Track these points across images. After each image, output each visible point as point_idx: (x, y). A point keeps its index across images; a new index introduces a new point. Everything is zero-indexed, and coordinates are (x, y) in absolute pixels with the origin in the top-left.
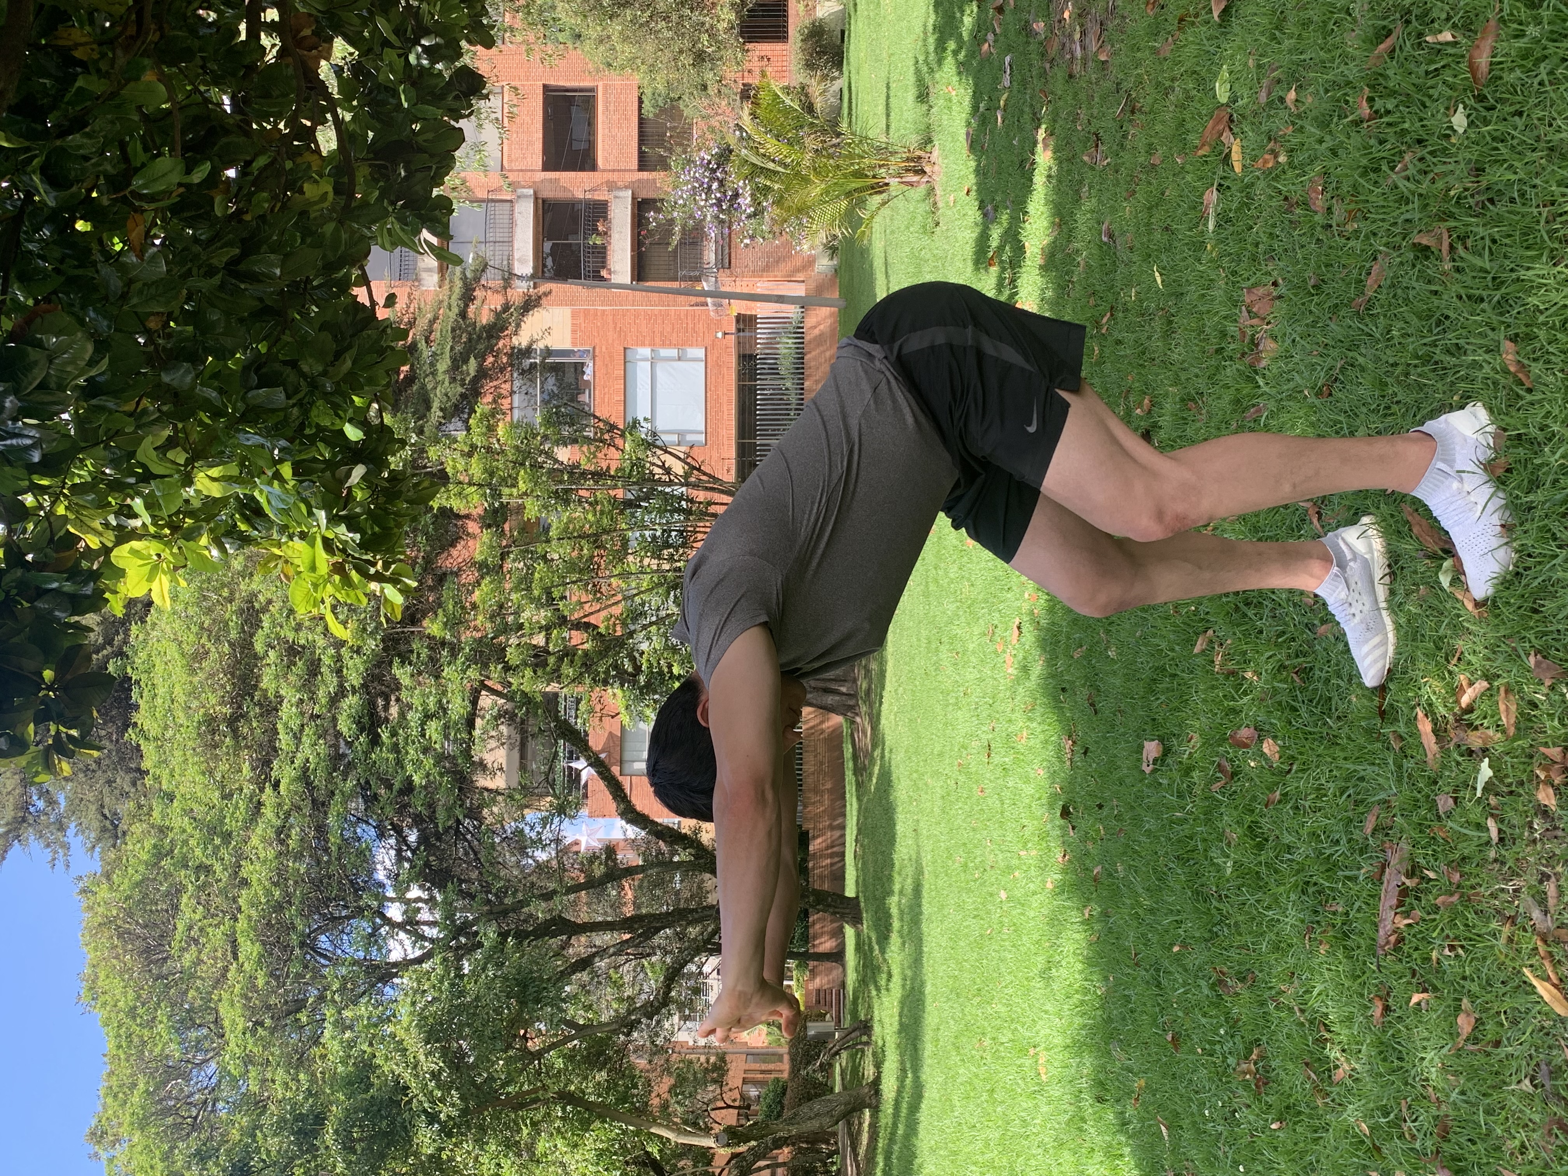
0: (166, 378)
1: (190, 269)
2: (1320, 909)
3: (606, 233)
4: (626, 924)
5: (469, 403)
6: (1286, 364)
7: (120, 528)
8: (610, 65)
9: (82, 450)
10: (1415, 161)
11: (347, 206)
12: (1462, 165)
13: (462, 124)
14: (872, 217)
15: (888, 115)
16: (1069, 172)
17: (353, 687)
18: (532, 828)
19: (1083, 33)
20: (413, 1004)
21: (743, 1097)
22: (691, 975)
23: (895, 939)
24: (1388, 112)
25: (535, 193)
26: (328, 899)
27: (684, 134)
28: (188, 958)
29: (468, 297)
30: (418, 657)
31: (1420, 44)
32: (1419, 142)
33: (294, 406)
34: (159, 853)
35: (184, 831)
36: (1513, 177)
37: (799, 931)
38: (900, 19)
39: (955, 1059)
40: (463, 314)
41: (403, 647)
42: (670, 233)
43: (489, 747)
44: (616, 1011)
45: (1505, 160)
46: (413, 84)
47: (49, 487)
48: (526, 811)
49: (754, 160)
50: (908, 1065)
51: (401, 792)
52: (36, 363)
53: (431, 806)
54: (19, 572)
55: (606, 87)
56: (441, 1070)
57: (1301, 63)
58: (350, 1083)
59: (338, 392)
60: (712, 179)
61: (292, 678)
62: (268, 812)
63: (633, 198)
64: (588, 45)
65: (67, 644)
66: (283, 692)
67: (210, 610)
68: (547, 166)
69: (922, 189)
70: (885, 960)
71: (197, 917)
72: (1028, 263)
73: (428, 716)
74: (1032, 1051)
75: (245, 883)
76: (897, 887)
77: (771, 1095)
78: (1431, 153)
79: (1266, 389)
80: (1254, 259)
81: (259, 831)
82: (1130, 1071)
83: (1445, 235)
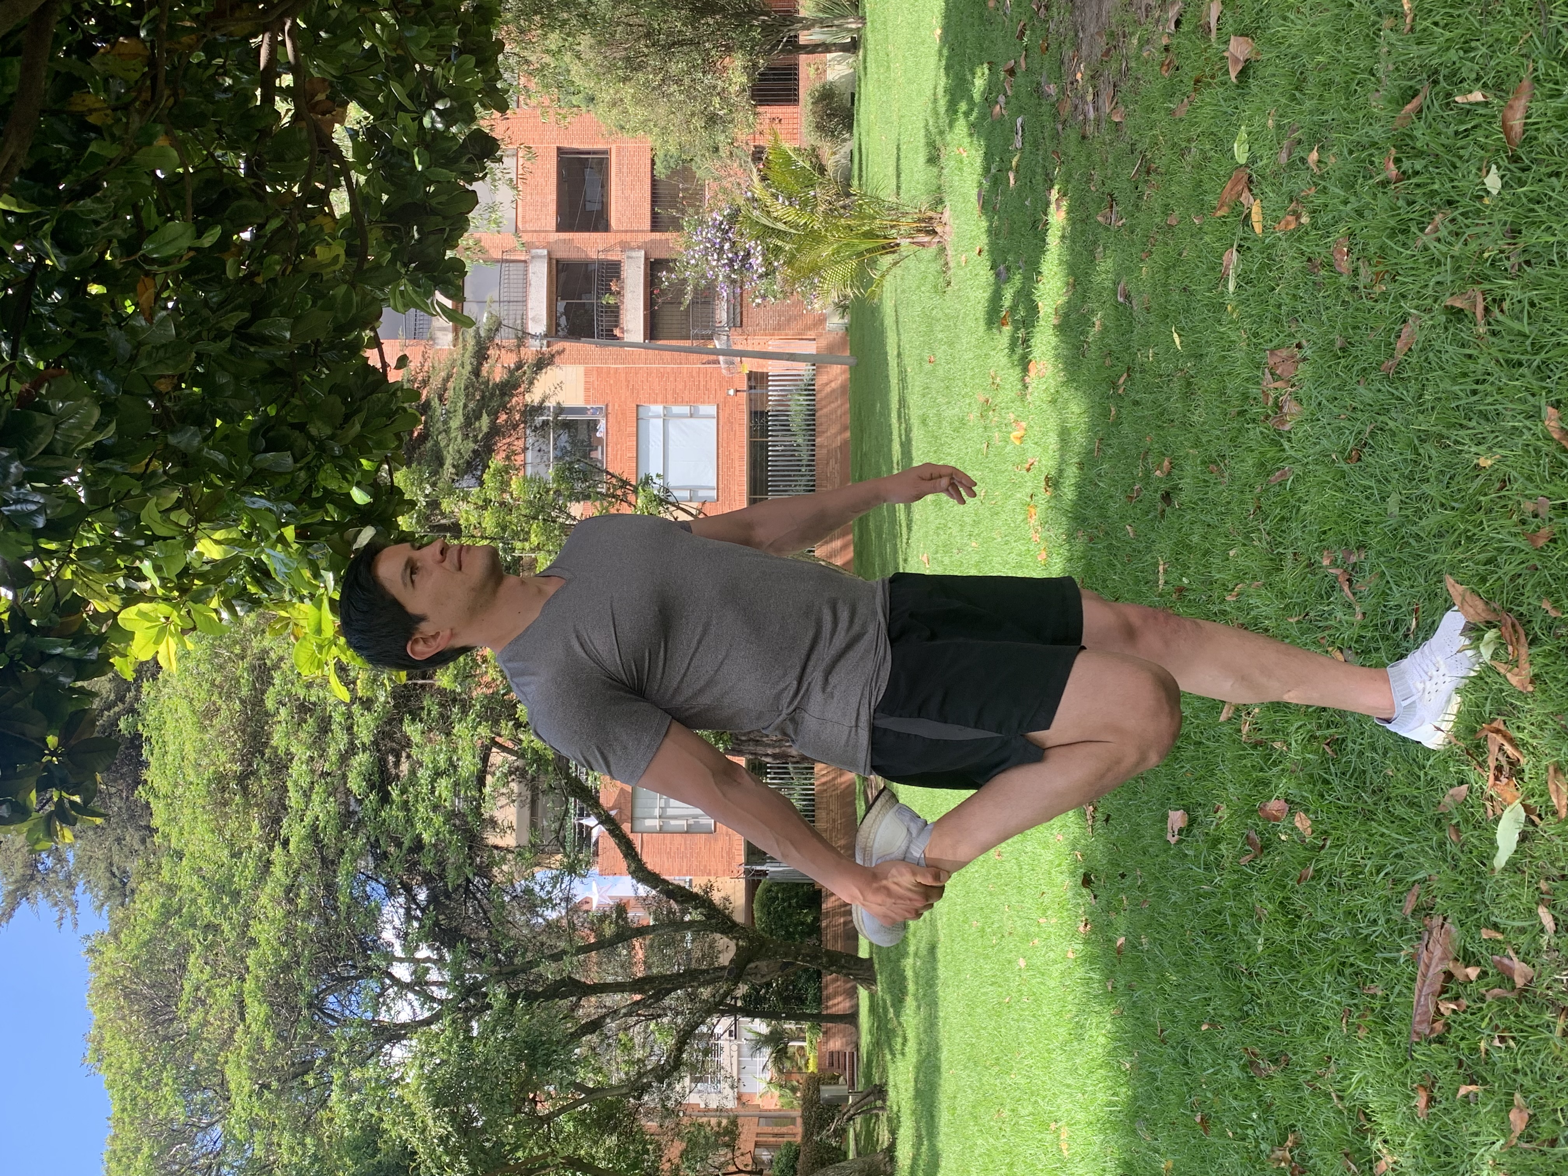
0: (172, 440)
1: (200, 333)
2: (1356, 991)
3: (619, 293)
4: (637, 985)
5: (482, 460)
6: (1312, 428)
7: (129, 590)
8: (622, 128)
9: (89, 513)
10: (1446, 222)
11: (360, 268)
12: (1498, 227)
13: (476, 186)
14: (883, 276)
15: (898, 176)
16: (1083, 233)
17: (363, 744)
18: (542, 889)
19: (1096, 95)
20: (422, 1067)
21: (756, 1161)
22: (703, 1035)
23: (910, 1002)
24: (1416, 173)
25: (549, 253)
26: (337, 959)
27: (696, 197)
28: (195, 1018)
29: (481, 355)
30: (429, 714)
31: (1448, 104)
32: (1450, 203)
33: (301, 469)
34: (168, 912)
35: (193, 890)
36: (1552, 239)
37: (811, 992)
38: (910, 82)
39: (972, 1129)
40: (476, 372)
41: (413, 703)
42: (682, 293)
43: (499, 804)
44: (627, 1074)
45: (1543, 222)
46: (427, 147)
47: (56, 552)
48: (536, 869)
49: (764, 221)
50: (924, 1133)
51: (411, 850)
52: (42, 428)
53: (441, 864)
54: (23, 638)
55: (619, 149)
56: (448, 1137)
57: (1323, 124)
58: (357, 1148)
59: (346, 455)
60: (724, 240)
61: (302, 735)
62: (277, 871)
63: (646, 259)
64: (601, 109)
65: (71, 709)
66: (293, 750)
67: (221, 667)
68: (561, 227)
69: (933, 249)
70: (900, 1024)
71: (205, 977)
72: (1042, 323)
73: (438, 774)
74: (1053, 1126)
75: (253, 943)
76: (912, 949)
77: (784, 1159)
78: (1462, 214)
79: (1293, 453)
80: (1277, 321)
81: (268, 890)
82: (1157, 1151)
83: (1480, 299)
